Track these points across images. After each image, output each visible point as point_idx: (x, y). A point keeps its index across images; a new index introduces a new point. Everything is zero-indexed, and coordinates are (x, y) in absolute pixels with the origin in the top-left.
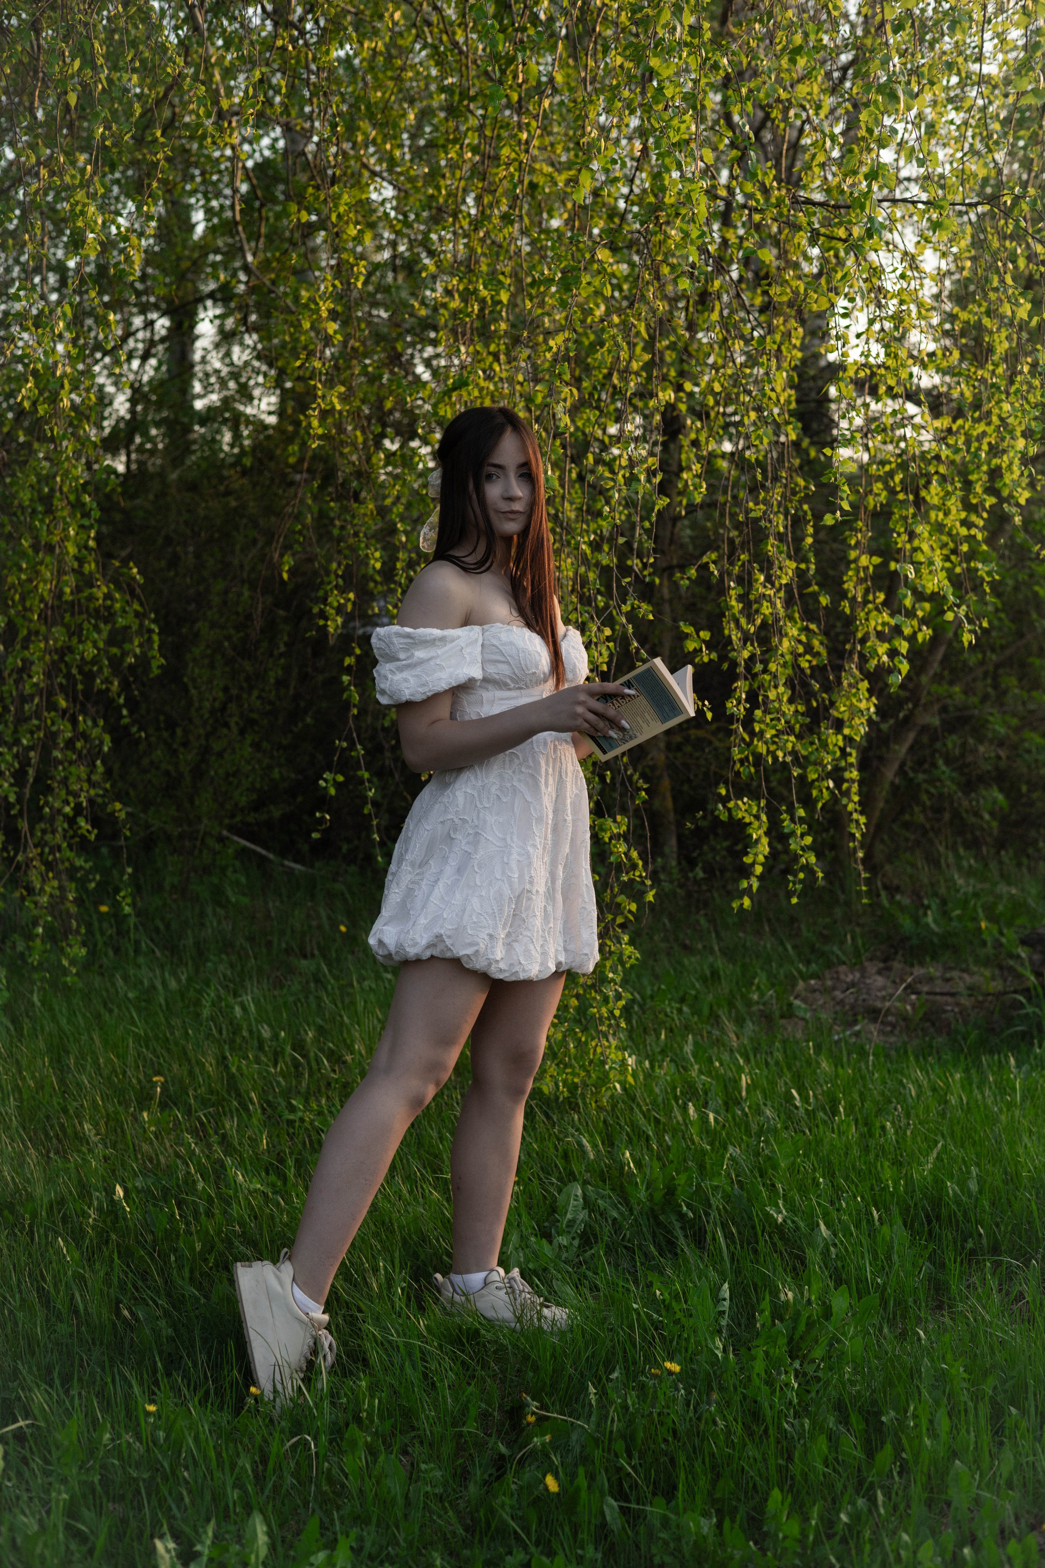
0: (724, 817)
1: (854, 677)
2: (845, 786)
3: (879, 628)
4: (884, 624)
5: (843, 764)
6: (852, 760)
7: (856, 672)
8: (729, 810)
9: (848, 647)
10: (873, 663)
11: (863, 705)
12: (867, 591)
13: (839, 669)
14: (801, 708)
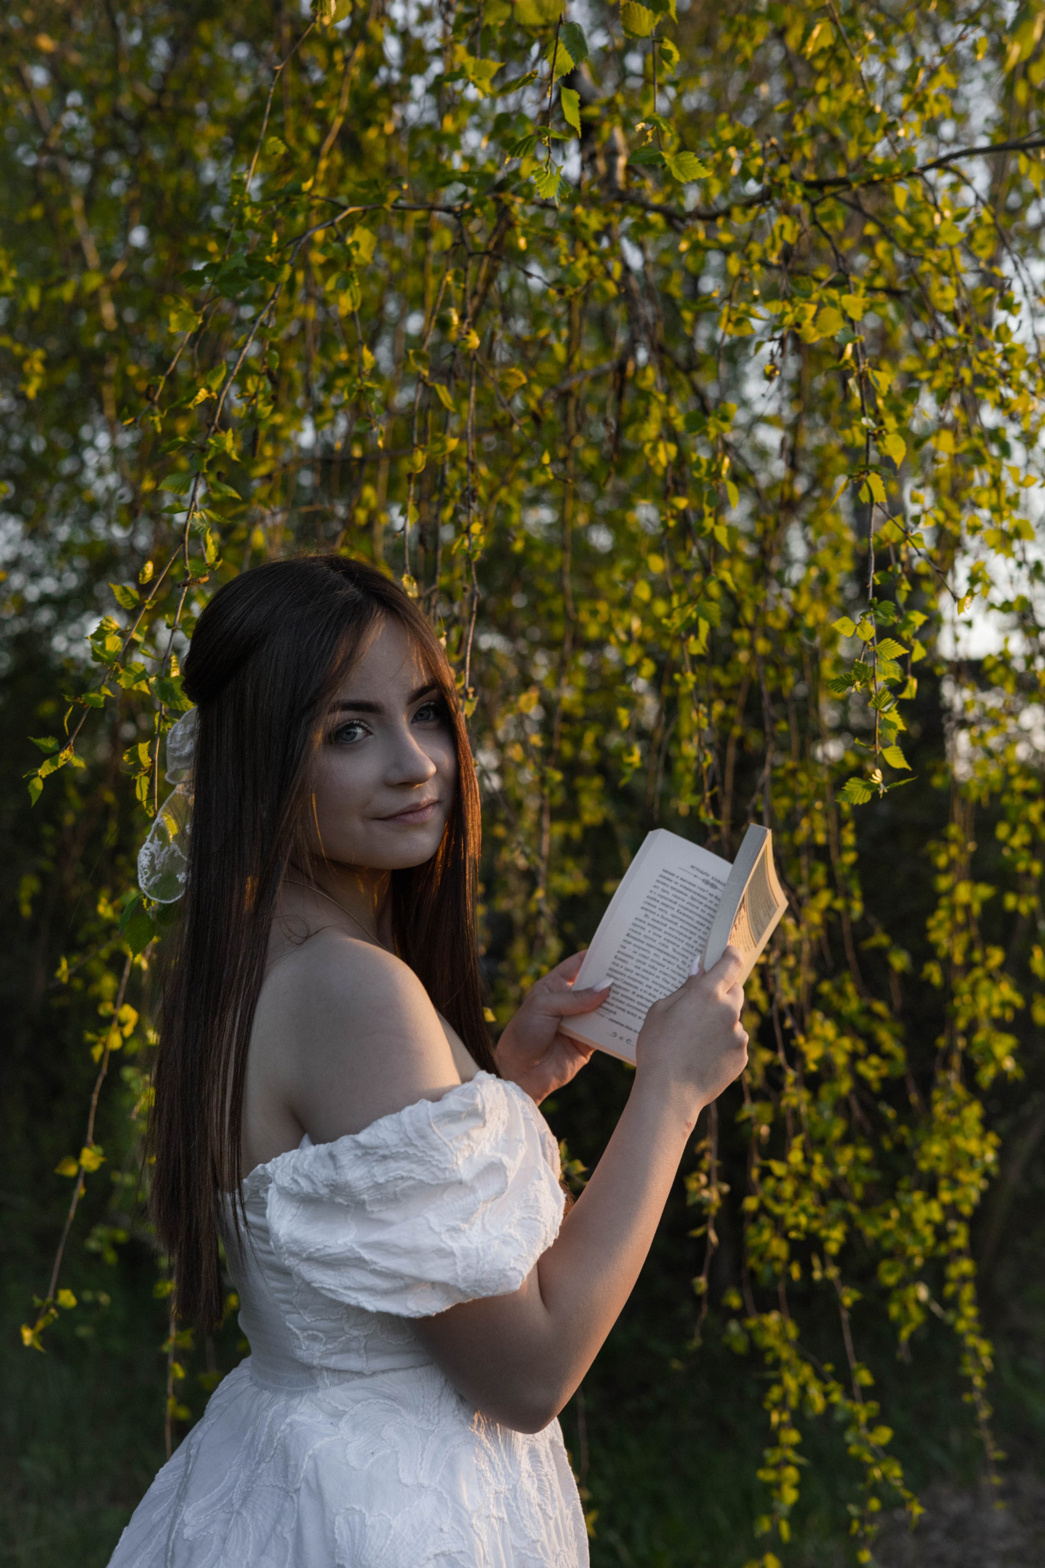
0: (740, 1346)
1: (954, 1097)
2: (950, 1289)
3: (996, 1012)
4: (1005, 1004)
5: (943, 1250)
6: (960, 1241)
7: (958, 1088)
8: (749, 1333)
9: (942, 1042)
10: (987, 1075)
11: (973, 1146)
12: (970, 948)
13: (926, 1084)
14: (865, 1154)
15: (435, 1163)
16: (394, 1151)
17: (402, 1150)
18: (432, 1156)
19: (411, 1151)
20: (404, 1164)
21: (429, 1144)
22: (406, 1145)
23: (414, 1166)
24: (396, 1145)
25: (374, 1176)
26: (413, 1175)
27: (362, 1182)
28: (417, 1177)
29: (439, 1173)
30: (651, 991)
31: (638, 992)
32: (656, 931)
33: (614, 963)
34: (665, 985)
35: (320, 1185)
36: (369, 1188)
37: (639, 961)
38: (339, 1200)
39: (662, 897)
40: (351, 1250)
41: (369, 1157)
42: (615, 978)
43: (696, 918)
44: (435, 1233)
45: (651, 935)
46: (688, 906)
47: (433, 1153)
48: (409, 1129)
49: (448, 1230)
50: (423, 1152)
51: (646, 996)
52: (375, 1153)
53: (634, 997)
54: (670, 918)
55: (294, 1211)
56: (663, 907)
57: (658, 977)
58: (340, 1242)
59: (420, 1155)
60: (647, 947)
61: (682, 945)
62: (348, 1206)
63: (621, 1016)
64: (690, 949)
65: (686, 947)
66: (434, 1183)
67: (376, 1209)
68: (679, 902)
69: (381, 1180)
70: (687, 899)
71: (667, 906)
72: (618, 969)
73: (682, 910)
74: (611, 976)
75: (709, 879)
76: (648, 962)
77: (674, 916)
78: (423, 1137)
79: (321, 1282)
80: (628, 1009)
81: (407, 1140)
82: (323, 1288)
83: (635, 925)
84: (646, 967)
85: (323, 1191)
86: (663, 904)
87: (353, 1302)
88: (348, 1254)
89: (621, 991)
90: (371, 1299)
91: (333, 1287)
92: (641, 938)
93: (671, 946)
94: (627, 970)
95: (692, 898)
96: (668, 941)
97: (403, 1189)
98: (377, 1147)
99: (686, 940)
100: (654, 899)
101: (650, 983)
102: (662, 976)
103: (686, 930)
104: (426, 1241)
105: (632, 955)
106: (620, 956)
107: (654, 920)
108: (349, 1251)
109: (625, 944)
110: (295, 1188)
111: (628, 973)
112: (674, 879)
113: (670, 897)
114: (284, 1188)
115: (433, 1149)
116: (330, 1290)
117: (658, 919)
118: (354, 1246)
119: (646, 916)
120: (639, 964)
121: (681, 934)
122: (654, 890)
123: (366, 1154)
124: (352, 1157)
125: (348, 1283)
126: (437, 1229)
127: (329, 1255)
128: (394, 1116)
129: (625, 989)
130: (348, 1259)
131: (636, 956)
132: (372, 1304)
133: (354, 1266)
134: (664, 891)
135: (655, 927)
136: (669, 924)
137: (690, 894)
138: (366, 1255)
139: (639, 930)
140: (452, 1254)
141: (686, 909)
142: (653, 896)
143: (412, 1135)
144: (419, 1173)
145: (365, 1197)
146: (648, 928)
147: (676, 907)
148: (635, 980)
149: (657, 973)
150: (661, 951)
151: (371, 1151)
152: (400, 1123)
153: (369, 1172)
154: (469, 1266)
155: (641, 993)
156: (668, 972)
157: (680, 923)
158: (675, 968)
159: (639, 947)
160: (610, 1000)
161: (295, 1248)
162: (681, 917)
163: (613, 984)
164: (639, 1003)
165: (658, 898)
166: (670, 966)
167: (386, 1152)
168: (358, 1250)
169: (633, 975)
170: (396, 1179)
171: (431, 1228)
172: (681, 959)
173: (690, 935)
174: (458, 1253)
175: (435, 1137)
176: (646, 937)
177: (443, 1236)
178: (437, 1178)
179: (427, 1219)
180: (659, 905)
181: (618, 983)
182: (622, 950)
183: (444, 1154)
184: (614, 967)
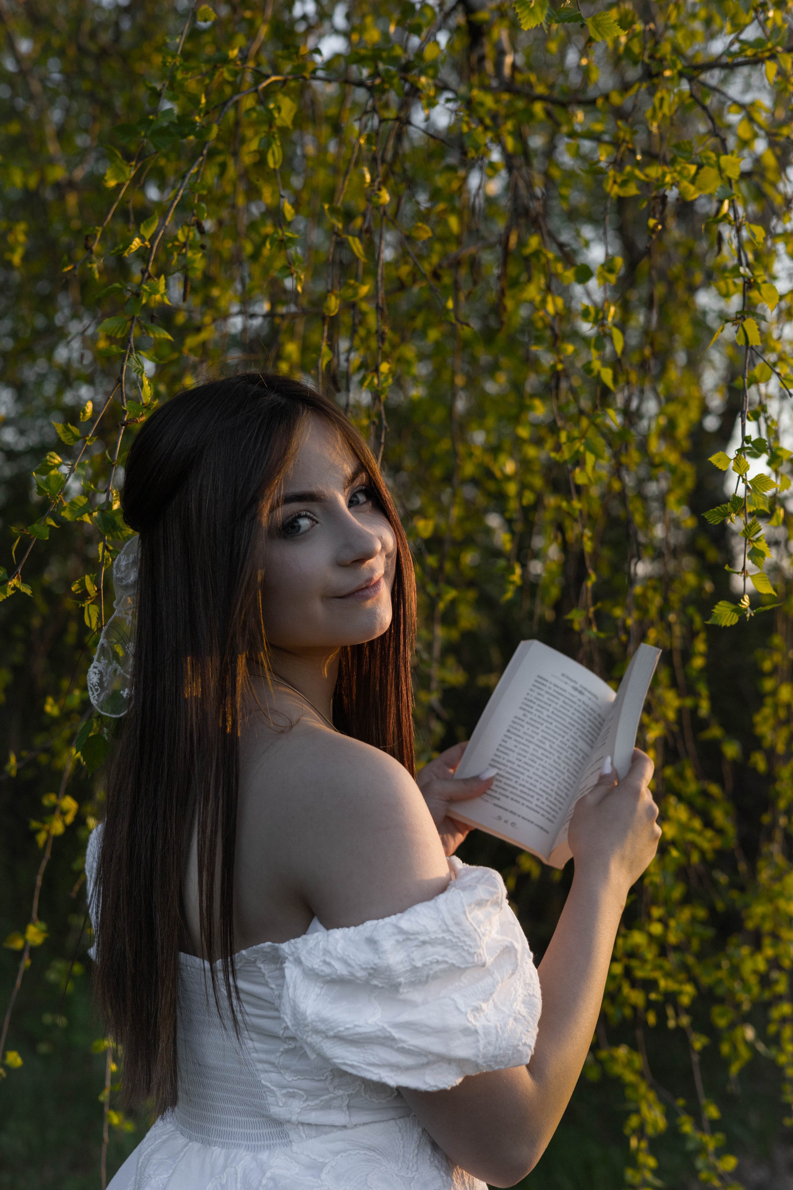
2: (772, 1030)
15: (466, 948)
16: (433, 937)
17: (440, 936)
18: (464, 942)
19: (447, 936)
20: (440, 949)
21: (462, 930)
22: (444, 931)
23: (448, 951)
24: (434, 932)
25: (413, 960)
26: (446, 959)
27: (401, 966)
28: (450, 961)
29: (469, 958)
30: (532, 781)
31: (520, 782)
32: (534, 729)
33: (496, 755)
34: (544, 776)
35: (357, 968)
36: (407, 971)
37: (519, 754)
38: (375, 982)
39: (538, 699)
40: (383, 1029)
41: (409, 943)
42: (499, 769)
43: (568, 720)
44: (461, 1012)
45: (529, 732)
46: (561, 709)
47: (466, 939)
48: (447, 917)
49: (472, 1011)
50: (458, 938)
51: (528, 785)
52: (416, 939)
53: (516, 786)
54: (546, 718)
55: (317, 990)
56: (539, 708)
57: (537, 769)
58: (370, 1021)
59: (454, 940)
60: (526, 743)
61: (557, 742)
62: (382, 988)
63: (504, 802)
64: (563, 746)
65: (560, 744)
66: (463, 966)
67: (405, 991)
68: (553, 705)
69: (419, 964)
70: (560, 703)
71: (543, 707)
72: (500, 760)
73: (556, 712)
74: (494, 766)
75: (577, 686)
76: (528, 755)
77: (549, 717)
78: (458, 924)
79: (343, 1058)
80: (512, 796)
81: (444, 927)
82: (345, 1064)
83: (514, 722)
84: (526, 760)
85: (360, 974)
86: (539, 705)
87: (375, 1078)
88: (379, 1033)
89: (504, 780)
90: (392, 1074)
91: (355, 1063)
92: (520, 734)
93: (548, 743)
94: (509, 761)
95: (564, 702)
96: (545, 738)
97: (436, 972)
98: (418, 933)
99: (560, 738)
100: (531, 701)
101: (531, 774)
102: (541, 768)
103: (561, 729)
104: (455, 1021)
105: (514, 748)
106: (501, 749)
107: (532, 719)
108: (379, 1030)
109: (506, 739)
110: (327, 970)
111: (509, 764)
112: (548, 684)
113: (545, 700)
114: (312, 970)
115: (466, 935)
116: (352, 1066)
117: (536, 718)
118: (386, 1026)
119: (524, 715)
120: (520, 757)
121: (555, 732)
122: (531, 693)
123: (408, 939)
124: (394, 942)
125: (372, 1059)
126: (463, 1009)
127: (359, 1034)
128: (431, 903)
129: (507, 778)
130: (378, 1037)
131: (517, 750)
132: (393, 1079)
133: (382, 1044)
134: (539, 694)
135: (533, 725)
136: (546, 724)
137: (562, 698)
138: (396, 1034)
139: (518, 727)
140: (476, 1032)
141: (560, 711)
142: (530, 698)
143: (450, 922)
144: (452, 957)
145: (402, 980)
146: (527, 726)
147: (551, 709)
148: (517, 771)
149: (536, 766)
150: (540, 747)
151: (412, 937)
152: (438, 911)
153: (408, 956)
154: (489, 1043)
155: (523, 783)
156: (546, 765)
157: (555, 723)
158: (552, 762)
159: (519, 743)
160: (493, 787)
161: (322, 1027)
162: (555, 717)
163: (498, 774)
164: (522, 791)
165: (535, 700)
166: (548, 761)
167: (426, 938)
168: (389, 1029)
169: (515, 767)
170: (431, 963)
171: (458, 1009)
172: (557, 754)
173: (563, 734)
174: (480, 1032)
175: (468, 924)
176: (525, 733)
177: (468, 1015)
178: (467, 963)
179: (453, 1000)
180: (535, 707)
181: (501, 773)
182: (503, 744)
183: (474, 940)
184: (497, 759)
